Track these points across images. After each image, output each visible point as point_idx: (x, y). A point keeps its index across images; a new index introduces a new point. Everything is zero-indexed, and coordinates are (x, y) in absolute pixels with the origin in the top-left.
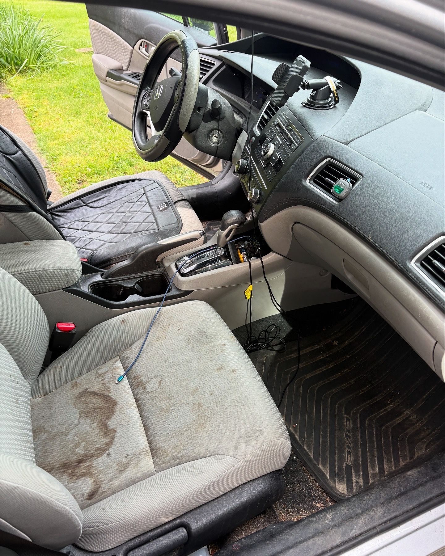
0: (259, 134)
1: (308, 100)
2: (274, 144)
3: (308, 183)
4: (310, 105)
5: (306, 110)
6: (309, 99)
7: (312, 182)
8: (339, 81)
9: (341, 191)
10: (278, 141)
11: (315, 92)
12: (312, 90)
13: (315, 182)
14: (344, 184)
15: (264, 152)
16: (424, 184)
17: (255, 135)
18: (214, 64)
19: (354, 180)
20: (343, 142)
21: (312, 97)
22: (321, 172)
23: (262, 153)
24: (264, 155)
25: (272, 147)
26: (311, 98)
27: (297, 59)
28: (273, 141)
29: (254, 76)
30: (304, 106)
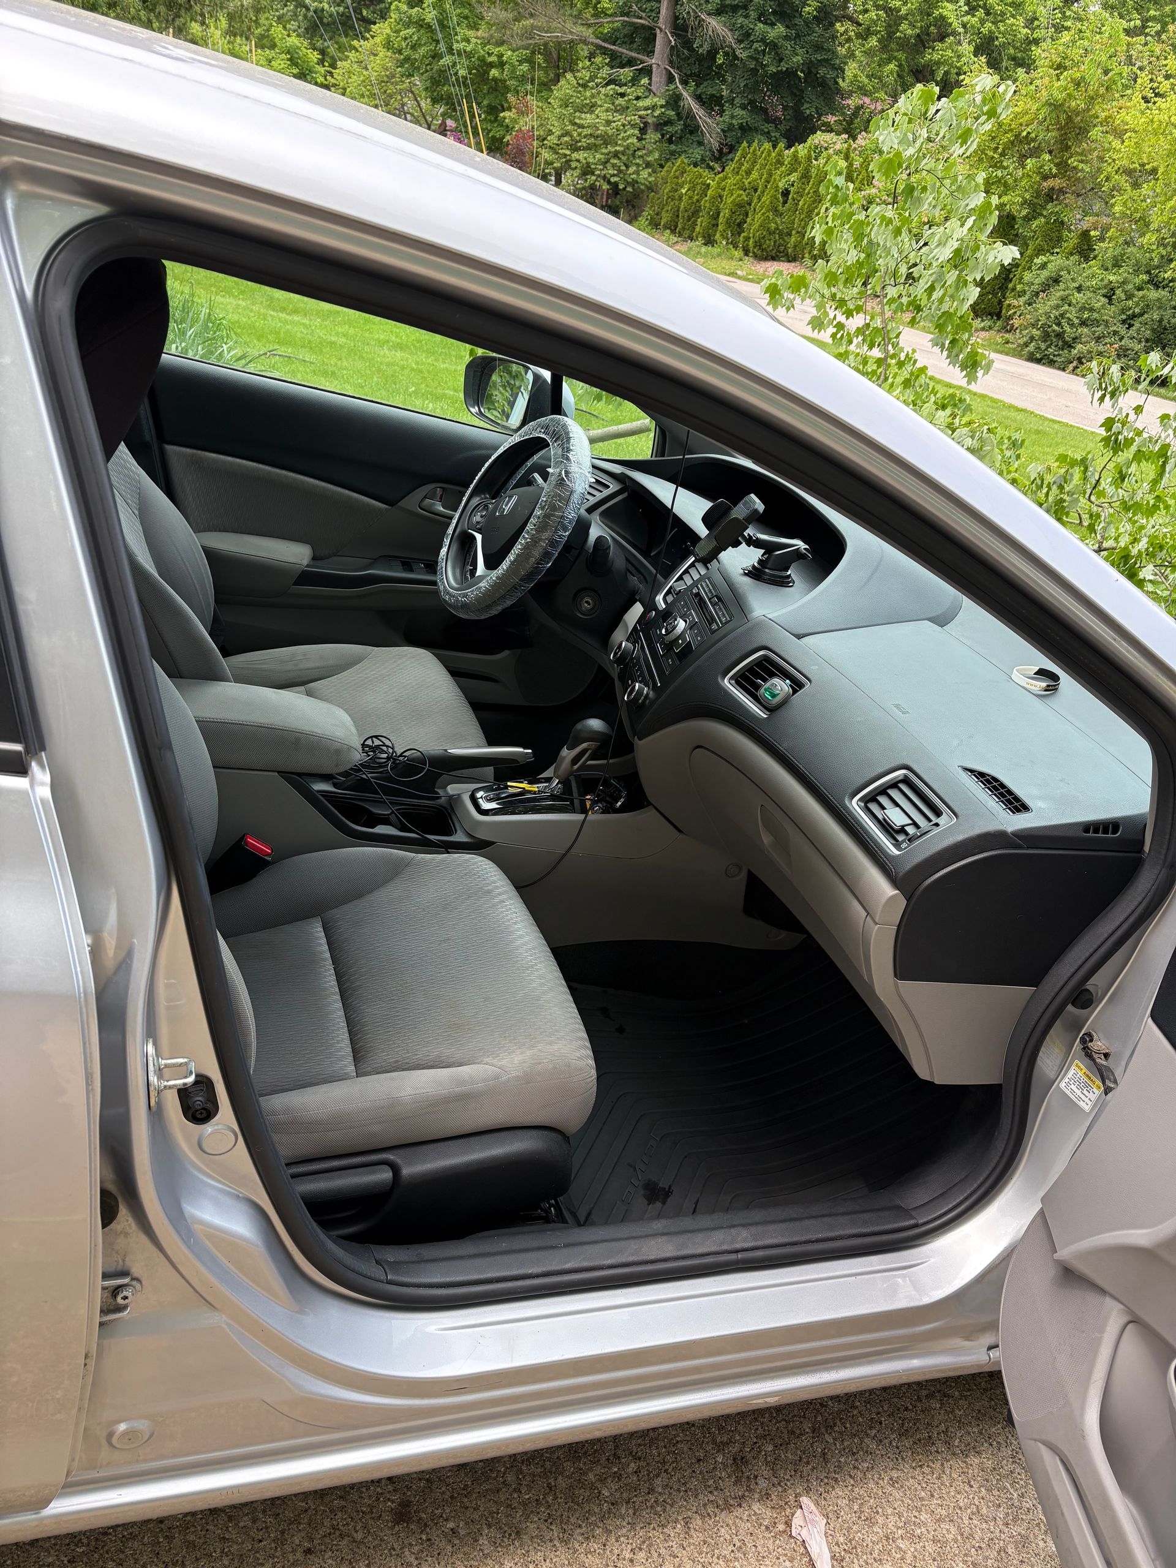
0: (664, 606)
1: (754, 566)
2: (686, 622)
3: (727, 683)
4: (755, 573)
5: (747, 579)
6: (756, 564)
7: (733, 682)
8: (807, 547)
9: (774, 696)
10: (693, 617)
11: (766, 556)
12: (763, 551)
13: (737, 682)
14: (781, 686)
15: (667, 630)
16: (897, 706)
17: (656, 609)
18: (608, 487)
19: (797, 686)
20: (795, 633)
21: (760, 561)
22: (750, 669)
23: (663, 631)
24: (665, 635)
25: (681, 625)
26: (758, 563)
27: (746, 498)
28: (683, 617)
29: (675, 515)
30: (746, 574)
